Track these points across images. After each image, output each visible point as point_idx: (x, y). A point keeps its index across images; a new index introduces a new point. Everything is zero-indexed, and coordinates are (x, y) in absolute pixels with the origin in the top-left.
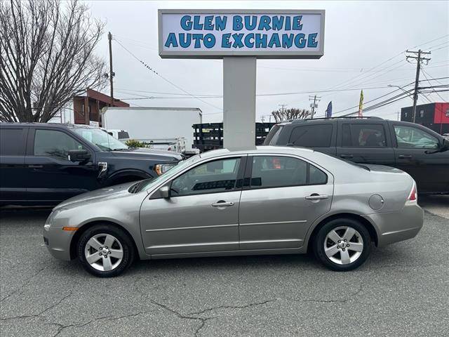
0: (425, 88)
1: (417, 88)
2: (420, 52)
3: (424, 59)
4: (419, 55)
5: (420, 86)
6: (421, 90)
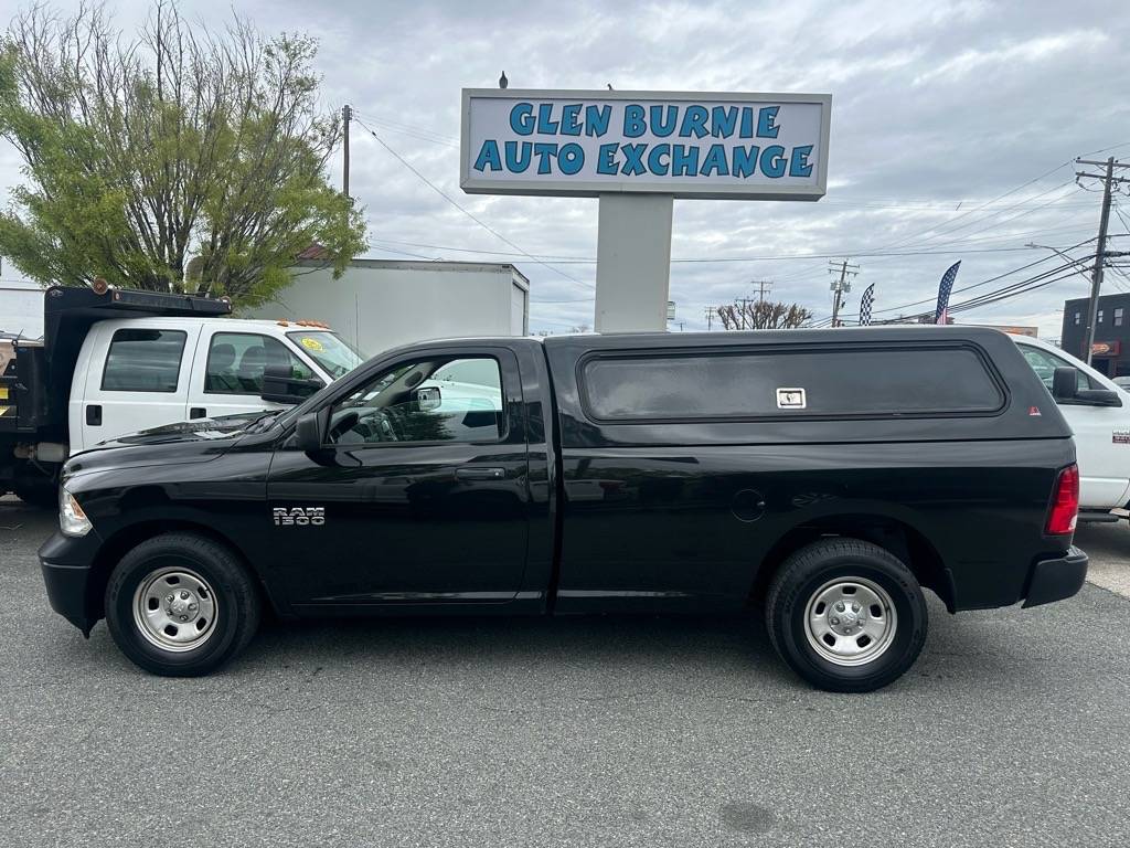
0: (1121, 254)
1: (1101, 254)
2: (1111, 164)
3: (1122, 180)
4: (1110, 172)
5: (1109, 247)
6: (1112, 259)
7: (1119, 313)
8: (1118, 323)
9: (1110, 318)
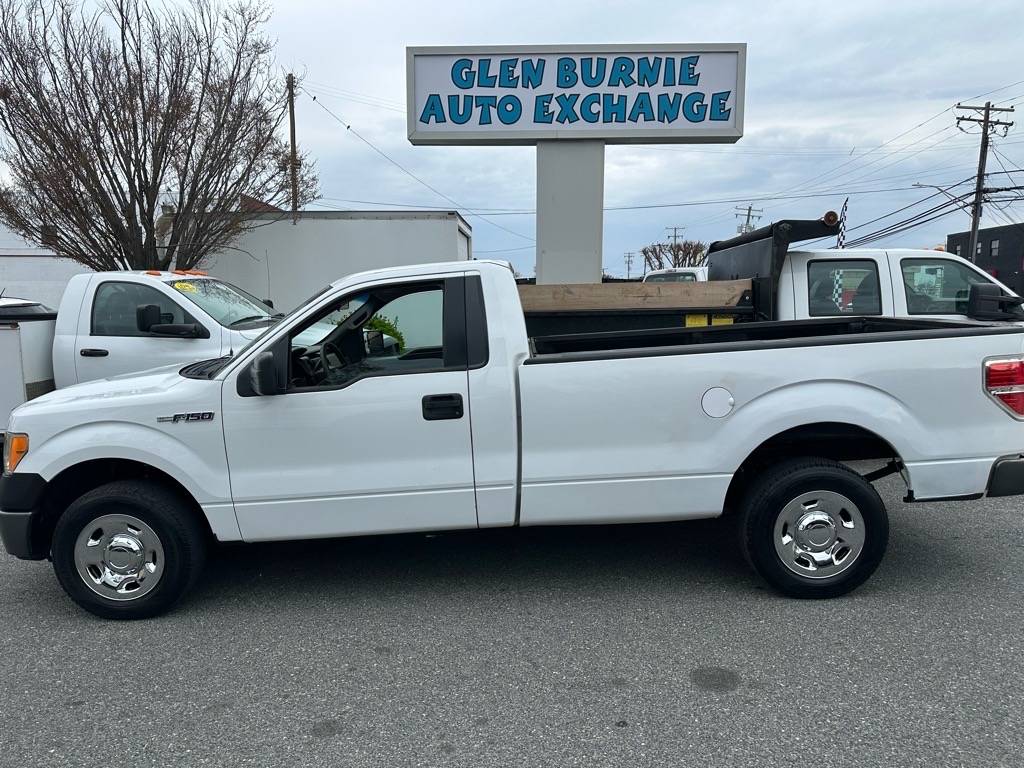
0: (998, 190)
1: (981, 191)
2: (988, 108)
3: (997, 123)
4: (987, 116)
6: (989, 195)
7: (995, 244)
8: (995, 253)
9: (988, 249)
